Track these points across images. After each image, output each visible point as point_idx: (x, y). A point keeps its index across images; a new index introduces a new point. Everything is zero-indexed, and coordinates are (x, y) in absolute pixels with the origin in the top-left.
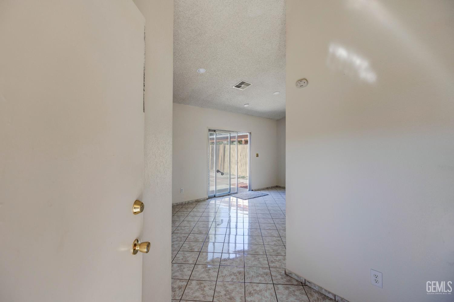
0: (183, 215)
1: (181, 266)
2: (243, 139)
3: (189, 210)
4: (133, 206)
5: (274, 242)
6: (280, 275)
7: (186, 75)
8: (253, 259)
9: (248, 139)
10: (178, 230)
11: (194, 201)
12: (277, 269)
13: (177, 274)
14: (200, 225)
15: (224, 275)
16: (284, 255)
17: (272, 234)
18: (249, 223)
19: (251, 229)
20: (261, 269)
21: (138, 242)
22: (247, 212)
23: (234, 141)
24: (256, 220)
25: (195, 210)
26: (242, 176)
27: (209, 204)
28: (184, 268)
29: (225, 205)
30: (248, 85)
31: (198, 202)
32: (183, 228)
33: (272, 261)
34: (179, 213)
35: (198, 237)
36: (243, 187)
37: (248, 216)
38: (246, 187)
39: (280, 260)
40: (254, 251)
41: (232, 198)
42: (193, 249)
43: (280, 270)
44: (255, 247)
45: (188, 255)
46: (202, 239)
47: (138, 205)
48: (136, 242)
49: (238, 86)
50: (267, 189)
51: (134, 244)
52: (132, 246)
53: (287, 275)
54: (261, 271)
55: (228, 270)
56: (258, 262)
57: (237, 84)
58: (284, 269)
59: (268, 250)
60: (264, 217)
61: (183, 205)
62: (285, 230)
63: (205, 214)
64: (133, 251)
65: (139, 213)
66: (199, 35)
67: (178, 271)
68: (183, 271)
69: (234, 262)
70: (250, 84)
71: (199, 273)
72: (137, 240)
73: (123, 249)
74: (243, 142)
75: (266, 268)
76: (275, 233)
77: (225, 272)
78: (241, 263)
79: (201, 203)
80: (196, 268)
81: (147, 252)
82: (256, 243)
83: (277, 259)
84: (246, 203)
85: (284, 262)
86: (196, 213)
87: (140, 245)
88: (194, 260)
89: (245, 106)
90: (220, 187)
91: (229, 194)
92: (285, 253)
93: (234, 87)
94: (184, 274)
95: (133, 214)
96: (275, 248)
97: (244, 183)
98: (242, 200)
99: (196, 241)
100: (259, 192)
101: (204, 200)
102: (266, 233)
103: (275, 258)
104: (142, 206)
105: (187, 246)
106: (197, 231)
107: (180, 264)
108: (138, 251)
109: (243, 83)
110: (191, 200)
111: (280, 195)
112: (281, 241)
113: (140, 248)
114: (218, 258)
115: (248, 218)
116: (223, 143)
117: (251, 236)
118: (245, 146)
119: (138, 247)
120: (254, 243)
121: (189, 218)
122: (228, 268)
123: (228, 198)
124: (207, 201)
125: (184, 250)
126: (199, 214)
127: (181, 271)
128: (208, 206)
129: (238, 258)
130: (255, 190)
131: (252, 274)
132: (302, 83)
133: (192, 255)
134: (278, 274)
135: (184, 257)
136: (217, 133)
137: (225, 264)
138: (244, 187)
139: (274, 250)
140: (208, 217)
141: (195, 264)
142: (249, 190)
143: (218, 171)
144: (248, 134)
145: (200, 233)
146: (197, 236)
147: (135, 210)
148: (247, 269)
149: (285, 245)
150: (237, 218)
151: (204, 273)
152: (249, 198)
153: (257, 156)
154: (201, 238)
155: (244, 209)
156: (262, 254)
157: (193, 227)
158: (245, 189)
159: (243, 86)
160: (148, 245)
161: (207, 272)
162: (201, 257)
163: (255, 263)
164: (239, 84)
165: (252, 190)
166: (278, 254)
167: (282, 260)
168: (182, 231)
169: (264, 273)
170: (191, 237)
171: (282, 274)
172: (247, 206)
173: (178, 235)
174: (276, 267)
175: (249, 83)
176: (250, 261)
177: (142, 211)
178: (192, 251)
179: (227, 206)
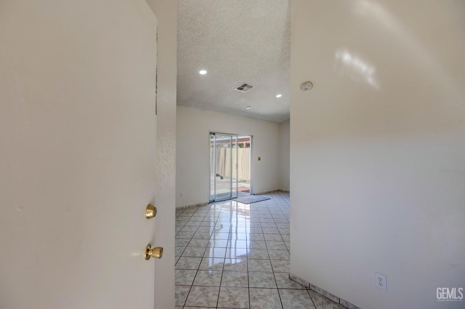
0: (183, 220)
1: (183, 272)
2: (244, 143)
3: (190, 215)
4: (146, 211)
5: (278, 247)
6: (284, 279)
7: (187, 76)
8: (256, 264)
9: (250, 142)
10: (179, 235)
11: (195, 206)
12: (281, 273)
13: (179, 280)
14: (202, 230)
15: (227, 280)
16: (288, 259)
17: (275, 238)
18: (251, 227)
19: (253, 233)
20: (265, 274)
21: (150, 248)
22: (249, 217)
23: (234, 144)
24: (258, 225)
25: (196, 214)
26: (243, 180)
27: (210, 209)
28: (186, 274)
29: (226, 209)
30: (251, 87)
31: (199, 206)
32: (184, 234)
33: (276, 266)
34: (180, 218)
35: (200, 243)
36: (244, 191)
37: (249, 220)
38: (248, 191)
39: (283, 265)
40: (257, 256)
41: (233, 202)
42: (195, 254)
43: (284, 275)
44: (258, 252)
45: (191, 260)
46: (205, 244)
47: (151, 209)
48: (149, 248)
49: (240, 89)
50: (269, 193)
51: (147, 250)
52: (145, 251)
53: (291, 279)
54: (265, 276)
55: (232, 276)
56: (262, 267)
57: (240, 87)
58: (288, 274)
59: (271, 255)
60: (267, 221)
61: (184, 210)
62: (288, 234)
63: (206, 219)
64: (146, 257)
65: (152, 217)
66: (202, 35)
67: (180, 277)
68: (185, 277)
69: (237, 267)
70: (252, 87)
71: (202, 279)
72: (150, 245)
73: (135, 254)
74: (245, 145)
75: (269, 273)
76: (278, 238)
77: (229, 278)
78: (245, 269)
79: (202, 208)
80: (199, 274)
81: (160, 258)
82: (259, 248)
83: (281, 263)
84: (248, 207)
85: (288, 267)
86: (197, 218)
87: (153, 250)
88: (197, 266)
89: (247, 108)
90: (219, 191)
91: (231, 199)
92: (289, 257)
93: (236, 89)
94: (187, 280)
95: (146, 219)
96: (279, 252)
97: (246, 187)
98: (244, 204)
99: (199, 246)
100: (261, 196)
101: (205, 205)
102: (269, 238)
103: (279, 263)
104: (155, 211)
105: (189, 252)
106: (199, 236)
107: (182, 270)
108: (150, 256)
109: (245, 85)
110: (192, 204)
111: (282, 200)
112: (285, 245)
113: (153, 253)
114: (220, 263)
115: (250, 223)
116: (223, 146)
117: (253, 240)
118: (247, 149)
119: (150, 253)
120: (257, 248)
121: (190, 223)
122: (232, 273)
123: (230, 203)
124: (208, 205)
125: (187, 256)
126: (200, 219)
127: (183, 277)
128: (210, 211)
129: (241, 264)
130: (257, 194)
131: (256, 279)
132: (307, 86)
133: (194, 260)
134: (282, 279)
135: (186, 263)
136: (216, 136)
137: (228, 269)
138: (246, 191)
139: (277, 254)
140: (209, 222)
141: (198, 270)
142: (251, 195)
143: (218, 175)
144: (250, 137)
145: (203, 238)
146: (199, 241)
147: (148, 215)
148: (250, 274)
149: (288, 249)
150: (237, 222)
151: (207, 279)
152: (250, 202)
153: (259, 159)
154: (203, 243)
155: (245, 213)
156: (265, 258)
157: (194, 233)
158: (247, 193)
159: (245, 88)
160: (161, 250)
161: (210, 278)
162: (204, 262)
163: (259, 268)
164: (241, 86)
165: (254, 194)
166: (281, 259)
167: (286, 264)
168: (184, 236)
169: (268, 278)
170: (193, 242)
171: (286, 278)
172: (249, 211)
173: (179, 241)
174: (280, 272)
175: (252, 85)
176: (254, 266)
177: (155, 216)
178: (194, 256)
179: (228, 210)
